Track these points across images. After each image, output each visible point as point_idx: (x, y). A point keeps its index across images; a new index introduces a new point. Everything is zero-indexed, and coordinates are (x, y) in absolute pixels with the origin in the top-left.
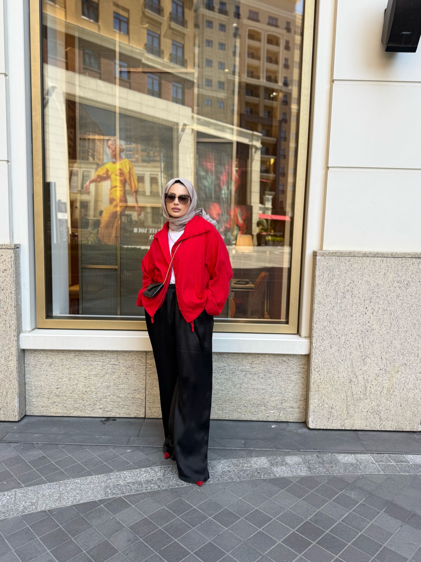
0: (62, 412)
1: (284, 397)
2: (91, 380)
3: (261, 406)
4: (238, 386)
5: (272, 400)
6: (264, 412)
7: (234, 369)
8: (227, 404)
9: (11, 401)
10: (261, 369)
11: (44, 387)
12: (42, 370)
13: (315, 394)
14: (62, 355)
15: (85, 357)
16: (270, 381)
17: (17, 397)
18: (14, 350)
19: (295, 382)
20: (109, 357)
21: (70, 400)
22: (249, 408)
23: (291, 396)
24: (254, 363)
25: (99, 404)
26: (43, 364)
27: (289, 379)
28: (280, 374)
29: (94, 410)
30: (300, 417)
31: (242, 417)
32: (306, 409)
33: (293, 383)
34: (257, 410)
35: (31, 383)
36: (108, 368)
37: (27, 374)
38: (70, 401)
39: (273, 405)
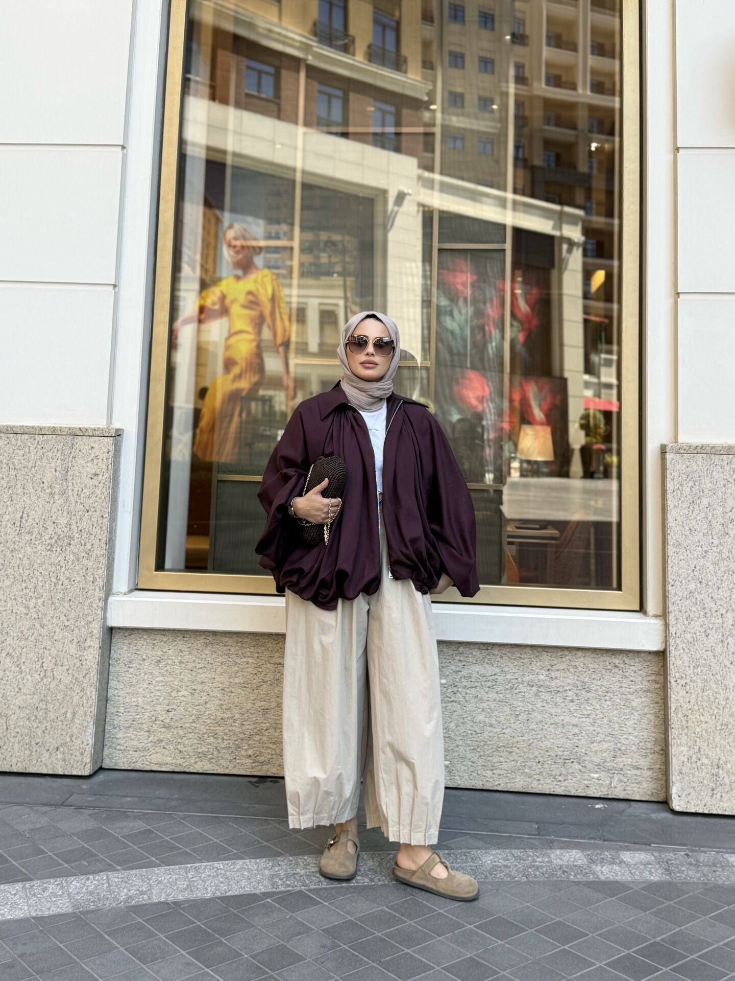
0: (174, 761)
1: (619, 745)
2: (233, 694)
3: (573, 762)
4: (523, 717)
5: (594, 749)
6: (579, 777)
7: (515, 681)
8: (501, 756)
9: (81, 731)
10: (569, 681)
11: (143, 708)
12: (142, 671)
13: (681, 734)
14: (181, 642)
15: (225, 648)
16: (588, 708)
17: (92, 723)
18: (96, 629)
19: (640, 712)
20: (270, 649)
21: (190, 736)
22: (546, 766)
23: (632, 743)
24: (553, 668)
25: (247, 747)
26: (144, 660)
27: (627, 704)
28: (607, 692)
29: (235, 759)
30: (654, 789)
31: (533, 785)
32: (666, 772)
33: (636, 714)
34: (564, 772)
35: (117, 698)
36: (268, 671)
37: (112, 680)
38: (191, 738)
39: (597, 760)
